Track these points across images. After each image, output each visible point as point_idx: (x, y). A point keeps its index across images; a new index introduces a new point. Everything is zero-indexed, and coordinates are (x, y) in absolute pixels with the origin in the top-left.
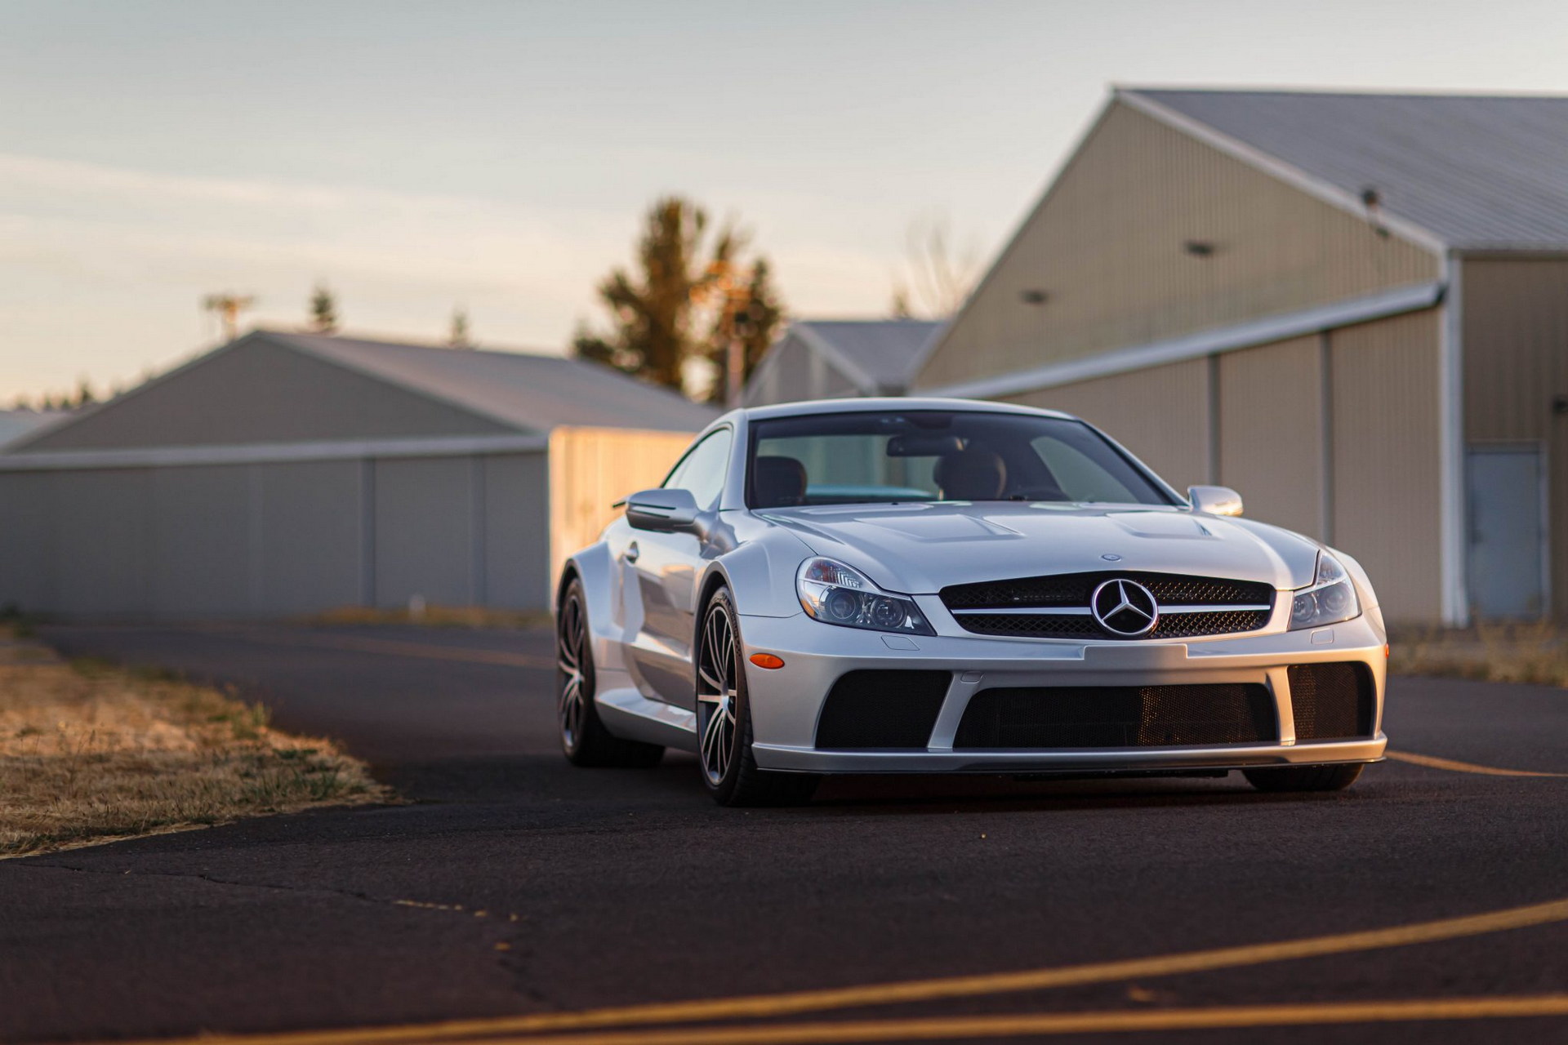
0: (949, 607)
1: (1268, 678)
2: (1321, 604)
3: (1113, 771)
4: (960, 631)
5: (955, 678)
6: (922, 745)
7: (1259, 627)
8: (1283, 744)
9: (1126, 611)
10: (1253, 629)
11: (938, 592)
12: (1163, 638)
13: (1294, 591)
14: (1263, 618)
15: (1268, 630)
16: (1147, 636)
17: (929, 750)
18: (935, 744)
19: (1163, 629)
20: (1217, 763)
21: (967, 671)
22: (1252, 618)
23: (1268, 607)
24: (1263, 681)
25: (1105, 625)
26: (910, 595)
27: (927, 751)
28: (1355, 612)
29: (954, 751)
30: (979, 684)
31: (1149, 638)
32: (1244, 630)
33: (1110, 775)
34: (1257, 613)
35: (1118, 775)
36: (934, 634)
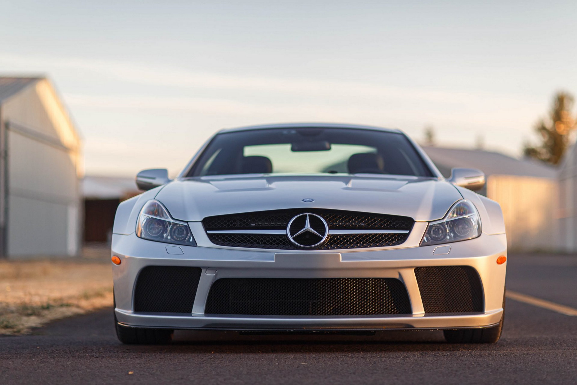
0: (206, 229)
1: (400, 275)
2: (452, 230)
3: (292, 331)
4: (209, 243)
5: (203, 271)
6: (189, 311)
7: (399, 244)
8: (414, 316)
9: (308, 232)
10: (395, 244)
11: (201, 220)
12: (331, 249)
13: (429, 222)
14: (403, 238)
15: (406, 245)
16: (320, 248)
17: (193, 315)
18: (195, 312)
19: (331, 244)
20: (363, 327)
21: (209, 268)
22: (395, 238)
23: (407, 232)
24: (397, 277)
25: (292, 240)
26: (187, 222)
27: (191, 316)
28: (476, 235)
29: (206, 316)
30: (216, 276)
31: (321, 249)
32: (388, 245)
33: (290, 333)
34: (399, 235)
35: (295, 333)
36: (195, 245)
